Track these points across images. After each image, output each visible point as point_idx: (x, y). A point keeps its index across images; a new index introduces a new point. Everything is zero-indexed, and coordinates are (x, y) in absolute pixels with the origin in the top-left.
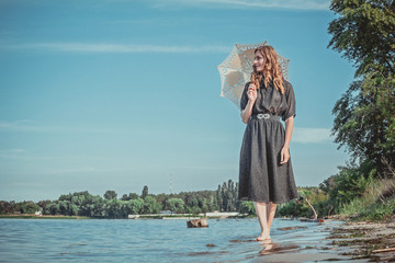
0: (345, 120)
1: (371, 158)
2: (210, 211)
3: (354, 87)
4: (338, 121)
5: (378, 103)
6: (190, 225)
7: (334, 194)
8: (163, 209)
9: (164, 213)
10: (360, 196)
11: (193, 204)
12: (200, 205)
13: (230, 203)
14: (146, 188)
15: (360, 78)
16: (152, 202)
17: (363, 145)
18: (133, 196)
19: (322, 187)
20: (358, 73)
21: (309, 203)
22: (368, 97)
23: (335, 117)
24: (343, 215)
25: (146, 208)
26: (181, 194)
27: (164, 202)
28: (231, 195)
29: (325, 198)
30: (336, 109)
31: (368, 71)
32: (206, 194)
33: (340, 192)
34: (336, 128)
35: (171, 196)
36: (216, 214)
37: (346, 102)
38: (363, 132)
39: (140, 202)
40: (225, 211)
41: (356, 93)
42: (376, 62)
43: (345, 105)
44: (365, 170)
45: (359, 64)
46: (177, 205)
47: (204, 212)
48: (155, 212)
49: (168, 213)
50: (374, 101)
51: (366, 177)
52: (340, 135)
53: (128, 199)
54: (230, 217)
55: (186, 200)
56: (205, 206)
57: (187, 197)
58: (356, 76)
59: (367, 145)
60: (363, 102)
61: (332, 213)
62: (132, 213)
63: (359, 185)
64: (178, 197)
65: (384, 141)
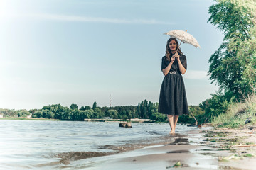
0: (216, 66)
1: (232, 89)
2: (133, 118)
3: (222, 47)
4: (212, 67)
5: (238, 56)
6: (121, 125)
7: (208, 111)
8: (105, 116)
9: (106, 118)
10: (224, 112)
11: (123, 114)
12: (127, 114)
13: (145, 114)
14: (95, 103)
15: (227, 41)
16: (98, 112)
17: (227, 82)
18: (88, 108)
19: (200, 106)
20: (226, 38)
21: (193, 115)
22: (231, 53)
23: (210, 64)
24: (213, 123)
25: (95, 115)
26: (116, 107)
27: (106, 112)
28: (146, 109)
29: (202, 112)
30: (211, 59)
31: (232, 37)
32: (131, 108)
33: (212, 110)
34: (210, 71)
35: (110, 108)
36: (137, 119)
37: (218, 55)
38: (227, 74)
39: (91, 112)
40: (142, 118)
41: (224, 50)
42: (238, 31)
43: (217, 57)
44: (228, 97)
45: (227, 32)
46: (113, 113)
47: (130, 118)
48: (100, 117)
49: (108, 118)
50: (235, 55)
51: (229, 101)
52: (213, 76)
53: (84, 109)
54: (145, 122)
55: (119, 111)
56: (130, 115)
57: (119, 109)
58: (224, 39)
59: (229, 82)
60: (228, 55)
61: (207, 122)
62: (87, 118)
63: (224, 106)
64: (114, 109)
65: (240, 80)
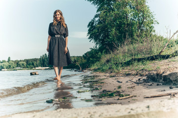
0: (93, 30)
1: (103, 45)
2: (37, 67)
3: (96, 16)
4: (89, 30)
5: (106, 23)
7: (89, 60)
8: (17, 66)
9: (18, 68)
10: (99, 61)
11: (30, 64)
12: (33, 64)
13: (45, 63)
14: (9, 58)
15: (99, 13)
16: (12, 64)
17: (100, 40)
18: (4, 61)
19: (83, 55)
20: (98, 11)
21: (78, 64)
22: (102, 20)
23: (88, 28)
24: (93, 68)
25: (10, 66)
26: (25, 60)
27: (17, 64)
28: (46, 60)
29: (84, 61)
30: (89, 25)
31: (102, 9)
32: (35, 60)
33: (91, 59)
34: (89, 33)
35: (21, 61)
36: (40, 68)
37: (93, 22)
38: (100, 34)
39: (7, 64)
40: (44, 67)
41: (97, 19)
42: (106, 6)
43: (93, 23)
44: (101, 50)
45: (98, 7)
46: (23, 65)
47: (35, 67)
48: (13, 68)
49: (19, 68)
50: (104, 22)
51: (102, 52)
52: (90, 36)
53: (2, 63)
54: (46, 69)
55: (27, 63)
56: (35, 65)
57: (27, 61)
58: (97, 12)
59: (101, 40)
60: (100, 22)
61: (88, 67)
62: (4, 68)
63: (98, 56)
64: (23, 61)
65: (109, 38)
